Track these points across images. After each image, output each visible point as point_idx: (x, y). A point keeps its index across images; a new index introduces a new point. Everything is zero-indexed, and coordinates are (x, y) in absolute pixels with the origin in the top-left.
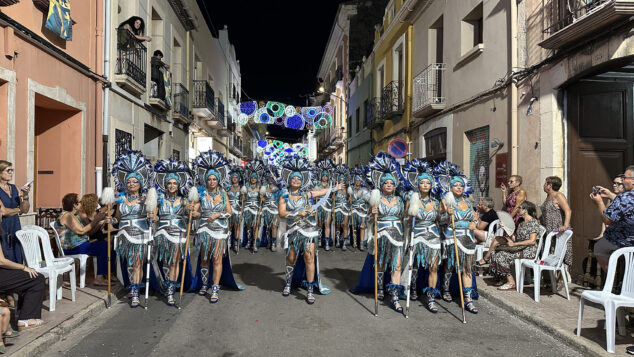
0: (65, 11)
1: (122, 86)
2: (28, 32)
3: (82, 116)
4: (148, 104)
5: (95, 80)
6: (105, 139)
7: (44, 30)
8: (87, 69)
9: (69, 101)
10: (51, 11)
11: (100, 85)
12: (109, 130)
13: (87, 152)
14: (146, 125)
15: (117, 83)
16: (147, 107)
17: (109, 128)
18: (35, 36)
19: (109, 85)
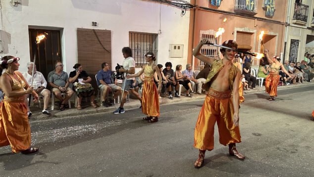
0: (272, 8)
1: (295, 24)
2: (260, 18)
3: (277, 37)
4: (310, 27)
5: (283, 25)
6: (286, 43)
7: (266, 16)
8: (280, 22)
9: (272, 34)
10: (268, 10)
11: (284, 26)
12: (288, 40)
13: (278, 48)
14: (307, 35)
15: (293, 23)
16: (309, 28)
17: (288, 39)
18: (263, 19)
19: (289, 25)
